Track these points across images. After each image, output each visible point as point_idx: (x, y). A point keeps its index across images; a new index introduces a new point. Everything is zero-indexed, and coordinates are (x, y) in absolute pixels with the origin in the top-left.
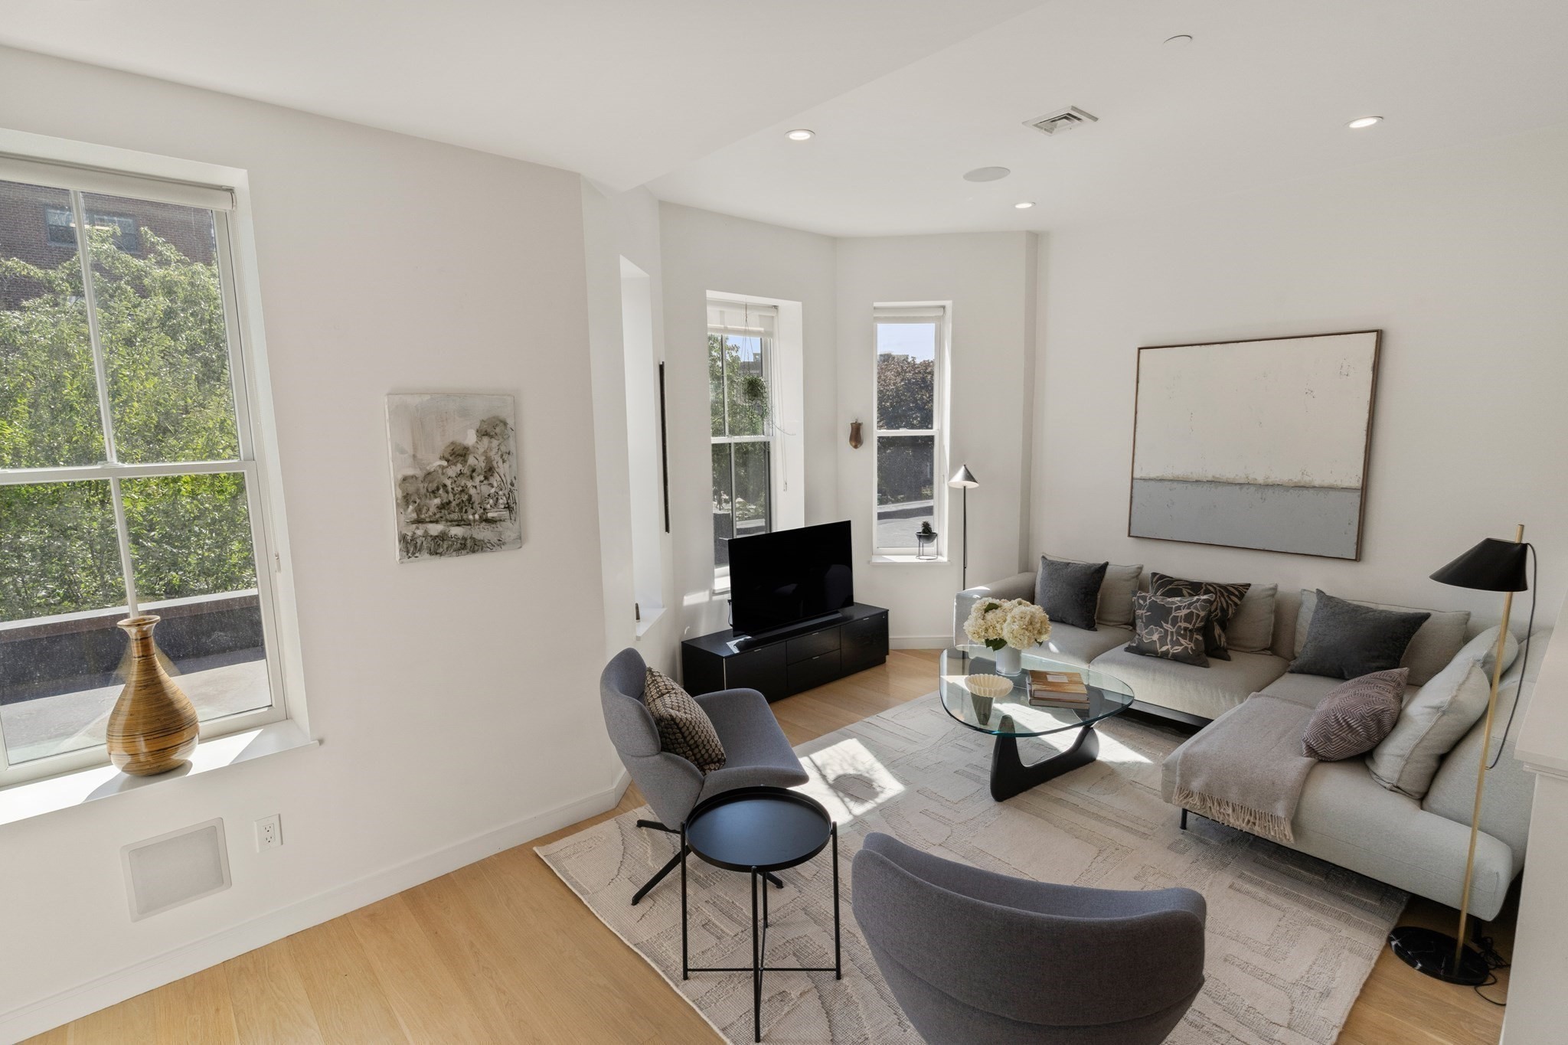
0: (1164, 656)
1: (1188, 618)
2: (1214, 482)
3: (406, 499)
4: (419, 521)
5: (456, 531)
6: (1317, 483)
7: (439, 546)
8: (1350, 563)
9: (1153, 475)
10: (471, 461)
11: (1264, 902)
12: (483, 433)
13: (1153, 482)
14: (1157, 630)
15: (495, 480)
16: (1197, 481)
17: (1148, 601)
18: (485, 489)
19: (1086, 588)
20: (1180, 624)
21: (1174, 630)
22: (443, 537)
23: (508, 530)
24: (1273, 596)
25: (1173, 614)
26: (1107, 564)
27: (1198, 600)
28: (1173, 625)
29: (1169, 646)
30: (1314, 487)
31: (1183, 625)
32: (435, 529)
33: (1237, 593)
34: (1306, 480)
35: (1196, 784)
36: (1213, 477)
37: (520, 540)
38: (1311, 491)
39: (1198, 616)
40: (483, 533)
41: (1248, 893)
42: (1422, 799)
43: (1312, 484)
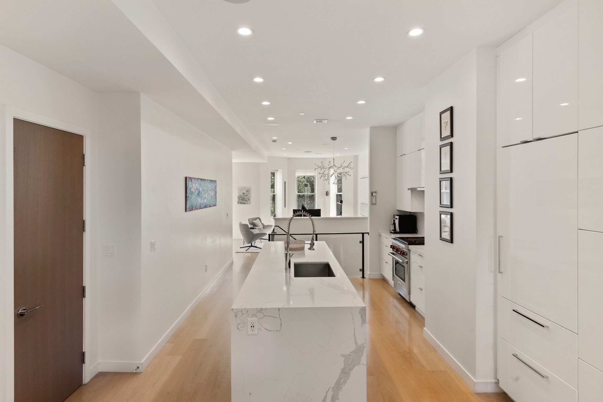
3: (238, 198)
4: (239, 200)
5: (243, 202)
7: (241, 203)
10: (245, 194)
12: (246, 192)
15: (247, 197)
18: (246, 197)
22: (241, 202)
23: (249, 202)
32: (241, 201)
37: (250, 203)
40: (246, 202)
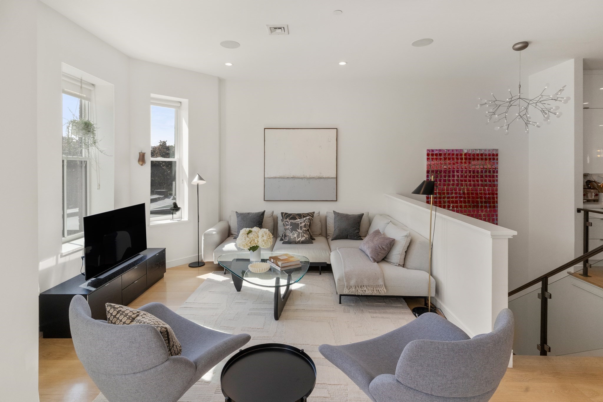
0: (299, 243)
1: (305, 226)
2: (294, 178)
6: (324, 177)
8: (334, 202)
9: (272, 176)
11: (382, 318)
13: (272, 179)
14: (296, 233)
16: (288, 178)
17: (289, 222)
19: (259, 222)
20: (303, 229)
21: (302, 232)
24: (319, 215)
25: (300, 225)
26: (265, 211)
27: (306, 219)
28: (301, 230)
29: (301, 238)
30: (324, 178)
31: (304, 229)
33: (312, 215)
34: (321, 176)
35: (353, 283)
36: (293, 176)
38: (323, 179)
39: (308, 224)
41: (376, 317)
42: (404, 266)
43: (323, 177)
